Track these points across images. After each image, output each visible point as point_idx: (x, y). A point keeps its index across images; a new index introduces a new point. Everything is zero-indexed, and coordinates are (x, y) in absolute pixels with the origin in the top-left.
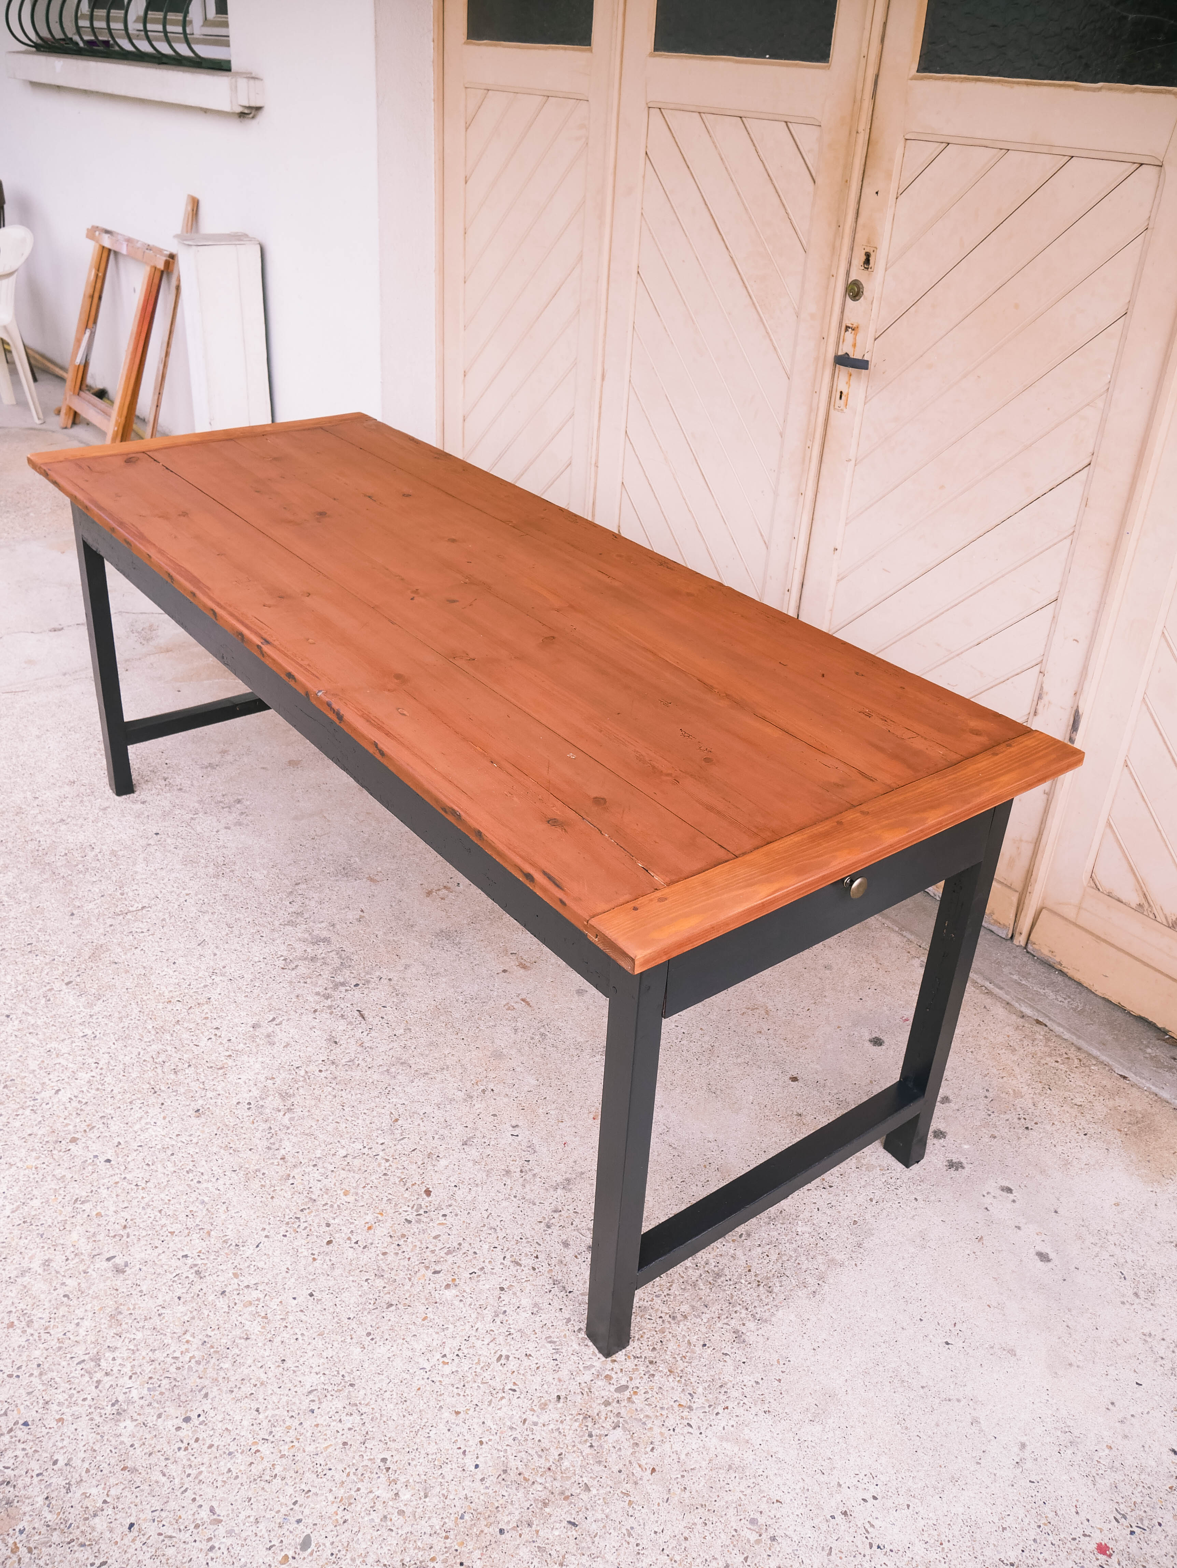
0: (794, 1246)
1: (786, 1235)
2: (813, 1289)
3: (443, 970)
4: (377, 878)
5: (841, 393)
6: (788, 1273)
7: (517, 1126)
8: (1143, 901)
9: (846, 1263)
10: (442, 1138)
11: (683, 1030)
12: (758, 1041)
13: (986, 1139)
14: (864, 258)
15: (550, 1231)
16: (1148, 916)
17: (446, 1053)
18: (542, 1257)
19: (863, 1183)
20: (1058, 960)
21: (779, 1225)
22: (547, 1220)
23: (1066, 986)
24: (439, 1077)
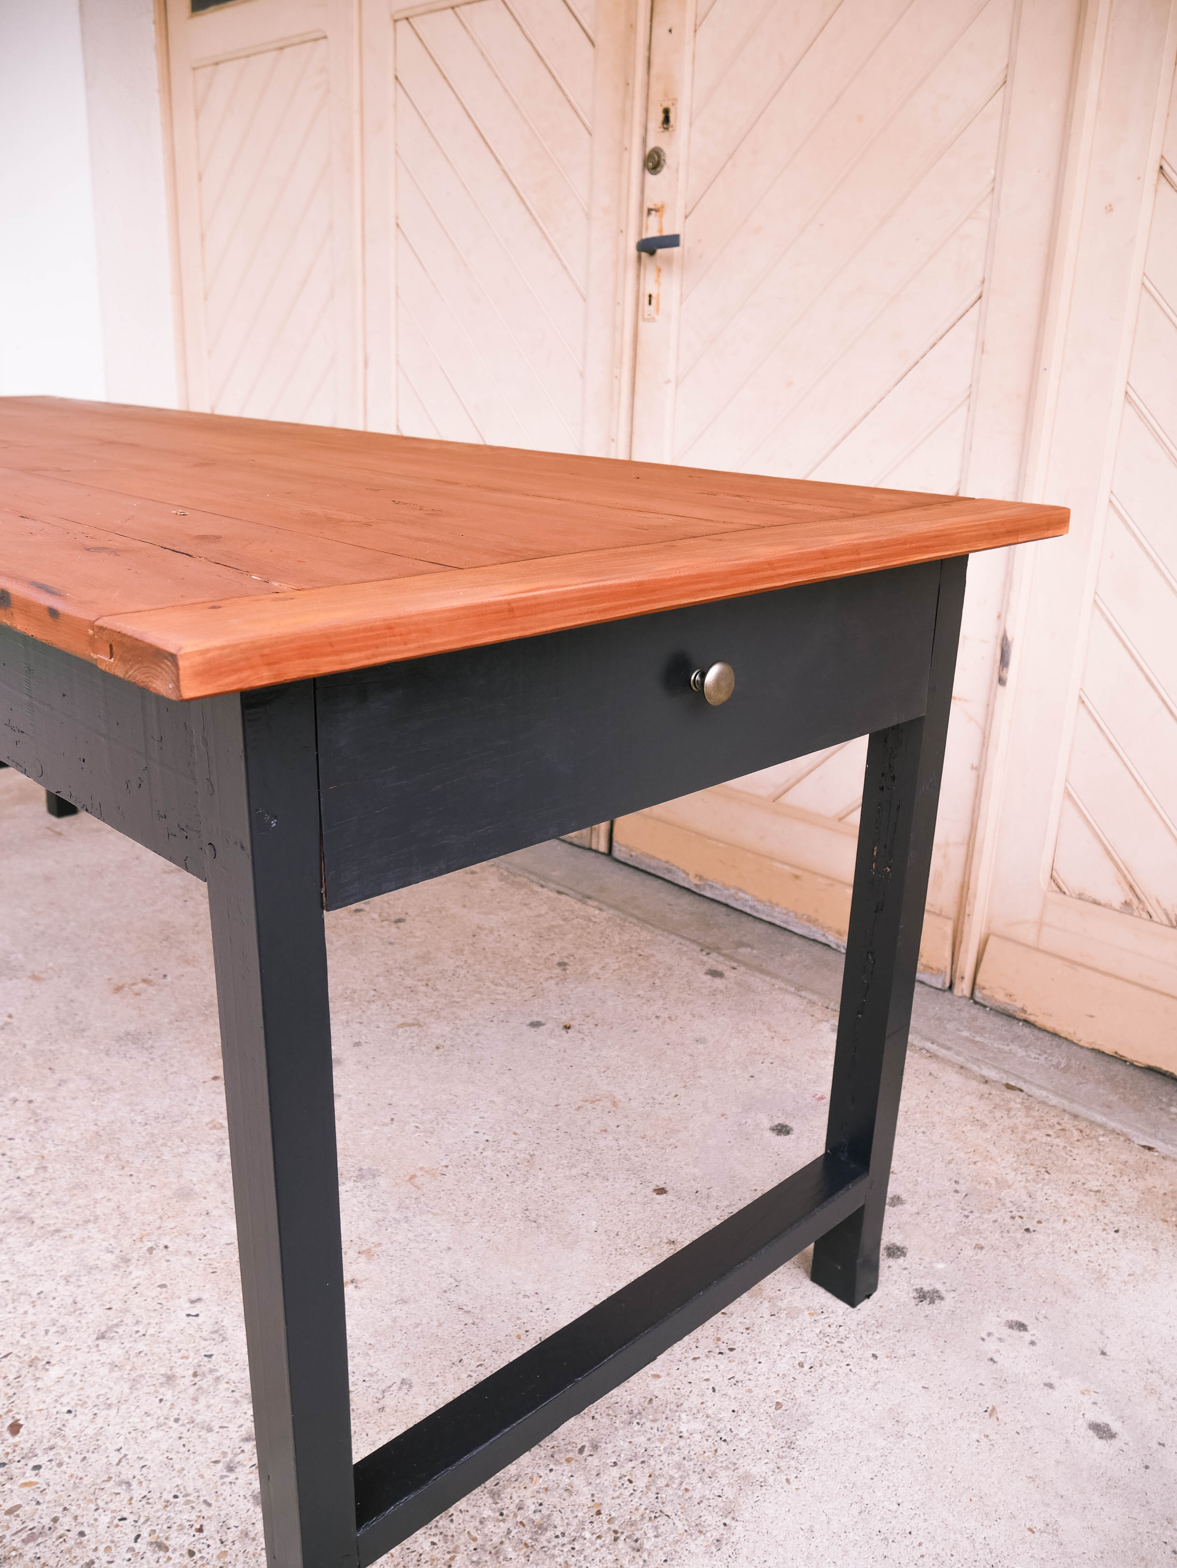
0: (677, 1458)
1: (661, 1440)
2: (716, 1535)
3: (118, 1083)
4: (44, 976)
5: (650, 296)
6: (668, 1510)
7: (199, 1300)
8: (1131, 896)
9: (771, 1480)
10: (63, 1331)
11: (486, 1137)
12: (602, 1143)
13: (969, 1252)
15: (232, 1477)
16: (1140, 917)
17: (99, 1197)
18: (210, 1528)
19: (784, 1338)
20: (1019, 1005)
21: (648, 1424)
22: (230, 1456)
23: (1037, 1039)
24: (79, 1234)
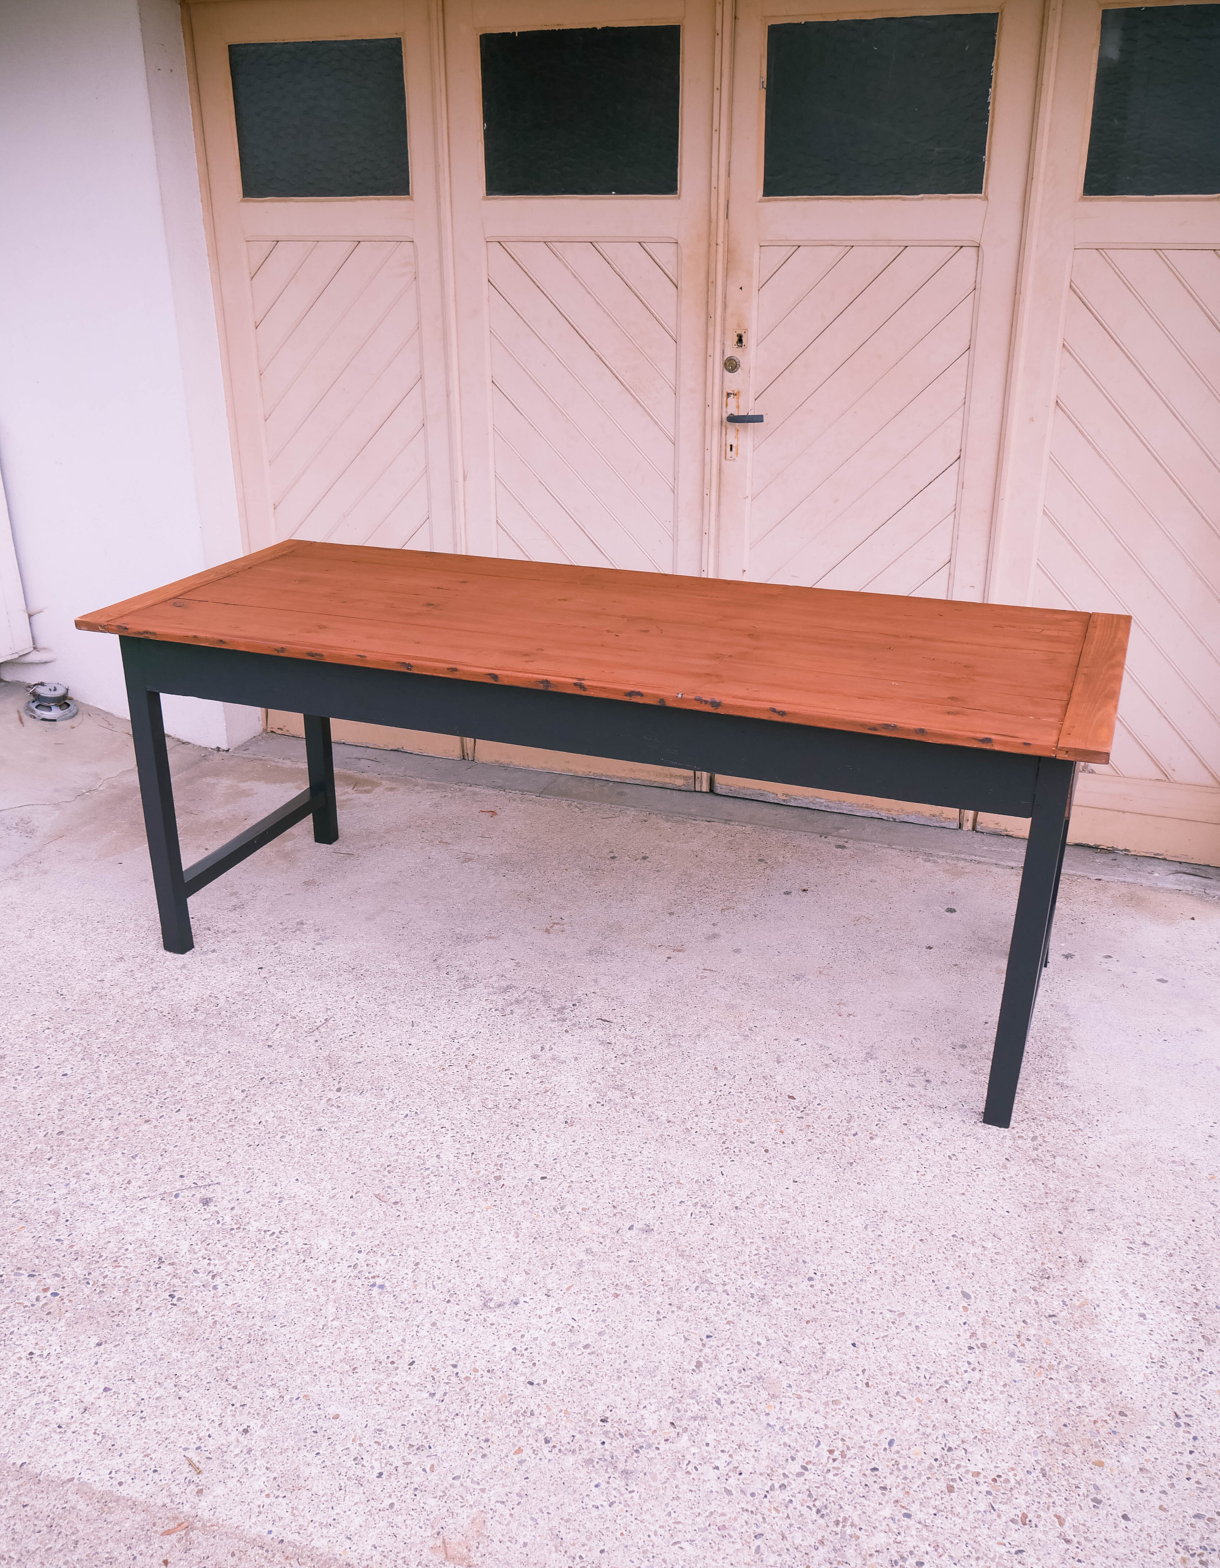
3: (624, 973)
4: (493, 935)
5: (732, 445)
7: (798, 1039)
10: (760, 1065)
11: (830, 947)
12: (882, 936)
14: (736, 339)
17: (695, 1018)
20: (1003, 828)
22: (884, 1079)
24: (710, 1033)
